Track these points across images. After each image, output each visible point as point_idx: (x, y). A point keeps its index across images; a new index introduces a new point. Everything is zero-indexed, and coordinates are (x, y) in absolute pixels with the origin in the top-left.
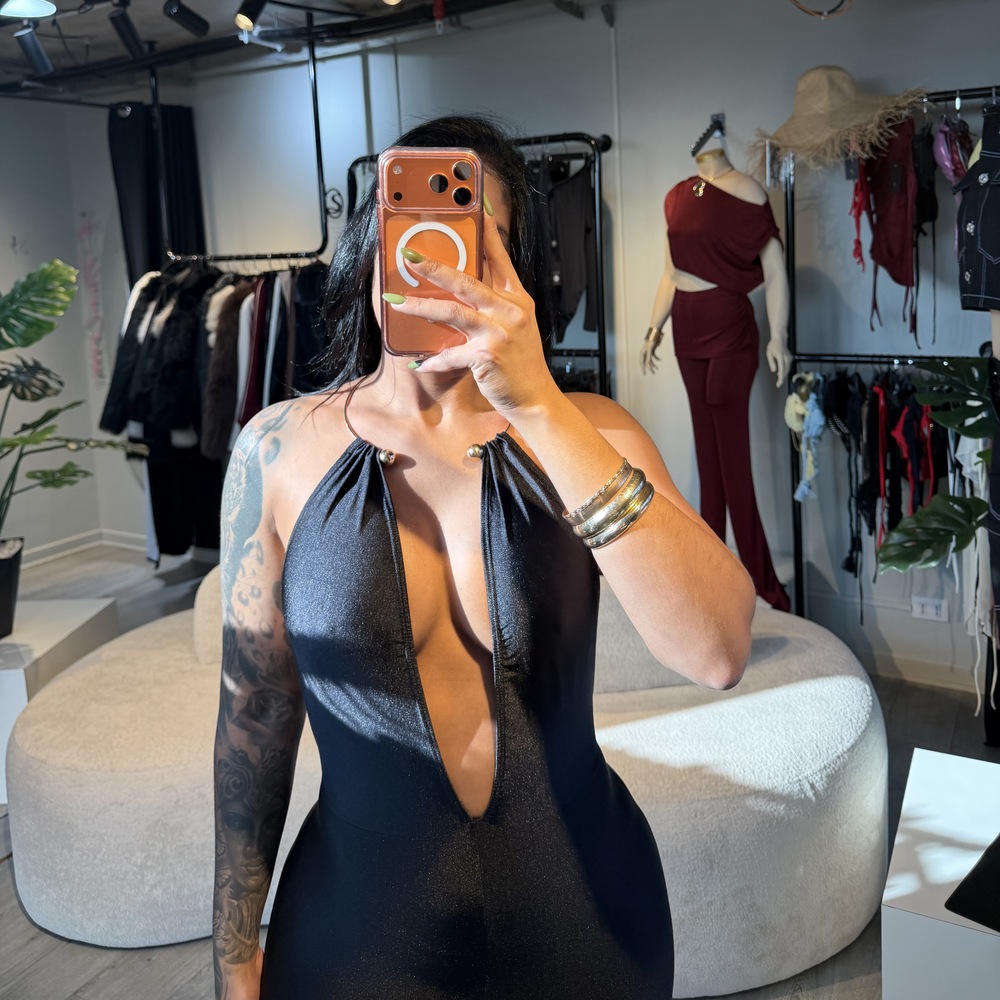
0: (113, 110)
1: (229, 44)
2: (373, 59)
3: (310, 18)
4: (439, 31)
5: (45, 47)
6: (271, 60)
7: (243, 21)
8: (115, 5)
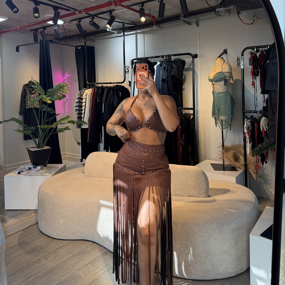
0: (76, 47)
1: (104, 31)
2: (138, 35)
3: (124, 25)
4: (155, 28)
5: (60, 31)
6: (114, 35)
7: (108, 26)
8: (77, 22)
